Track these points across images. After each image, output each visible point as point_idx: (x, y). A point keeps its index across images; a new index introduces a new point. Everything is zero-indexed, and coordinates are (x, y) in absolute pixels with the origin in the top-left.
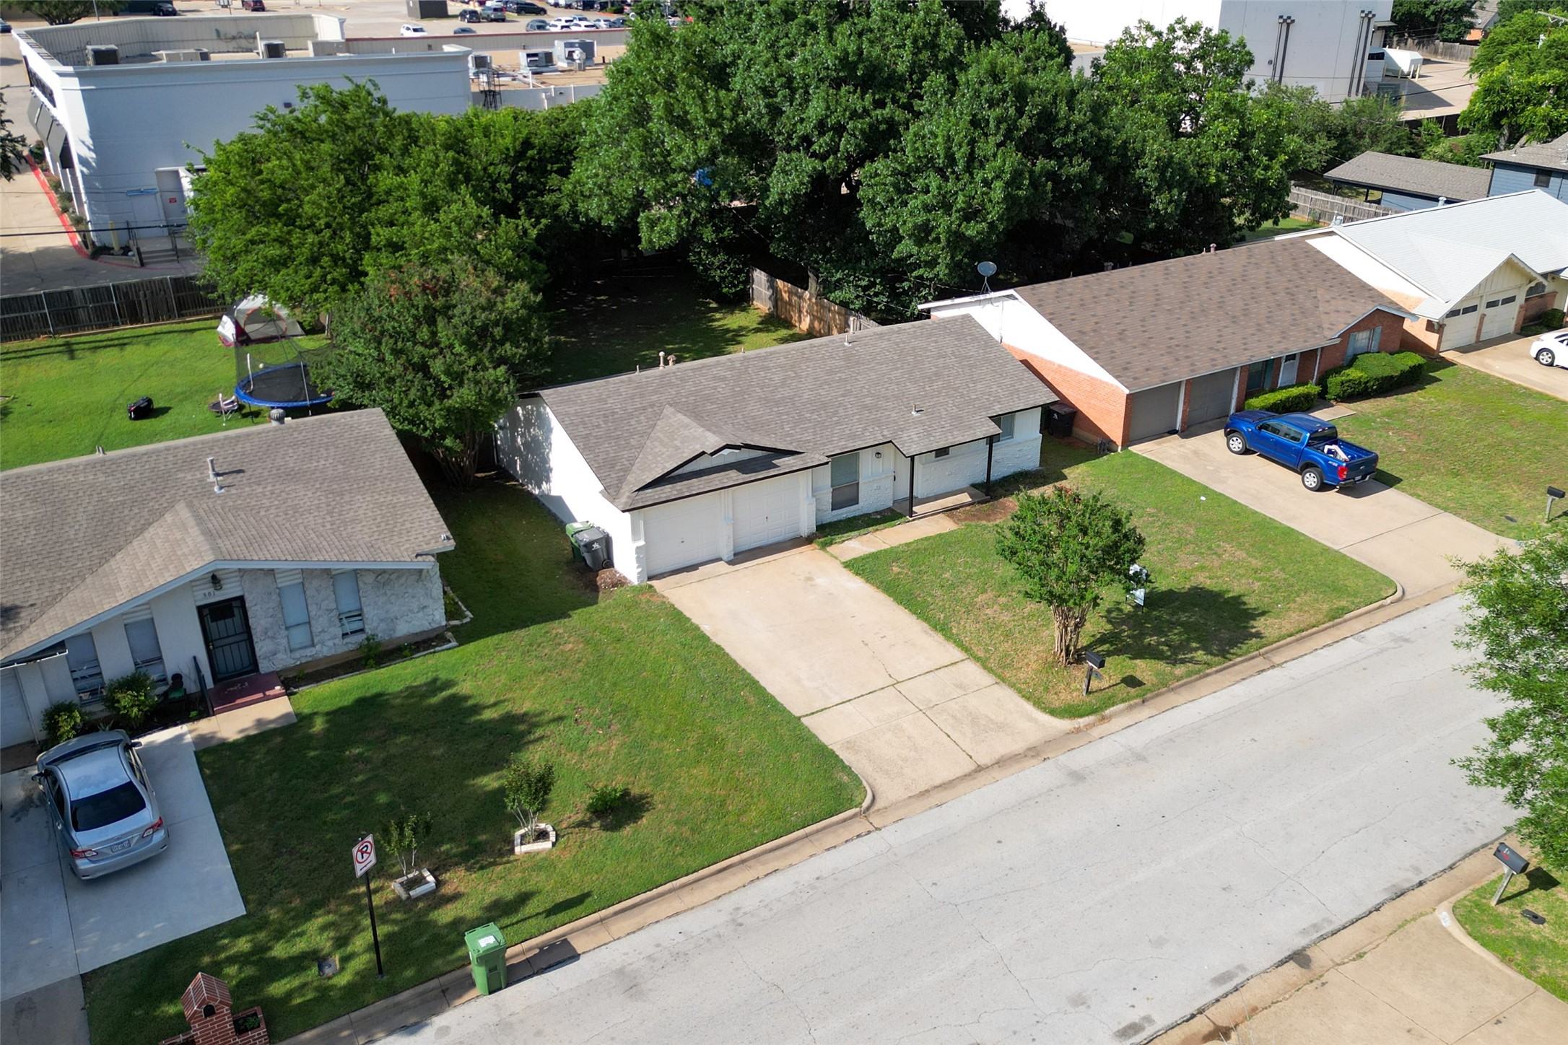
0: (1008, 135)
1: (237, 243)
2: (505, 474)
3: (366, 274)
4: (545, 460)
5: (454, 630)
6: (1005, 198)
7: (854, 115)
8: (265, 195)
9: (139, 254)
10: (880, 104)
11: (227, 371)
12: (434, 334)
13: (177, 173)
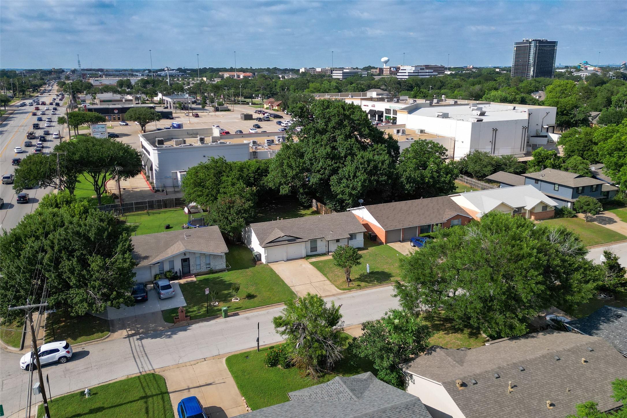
0: (365, 171)
1: (192, 191)
2: (243, 243)
3: (218, 199)
4: (251, 240)
5: (227, 269)
6: (361, 186)
7: (329, 166)
8: (199, 181)
9: (166, 192)
10: (336, 163)
11: (186, 219)
12: (230, 211)
13: (177, 172)
